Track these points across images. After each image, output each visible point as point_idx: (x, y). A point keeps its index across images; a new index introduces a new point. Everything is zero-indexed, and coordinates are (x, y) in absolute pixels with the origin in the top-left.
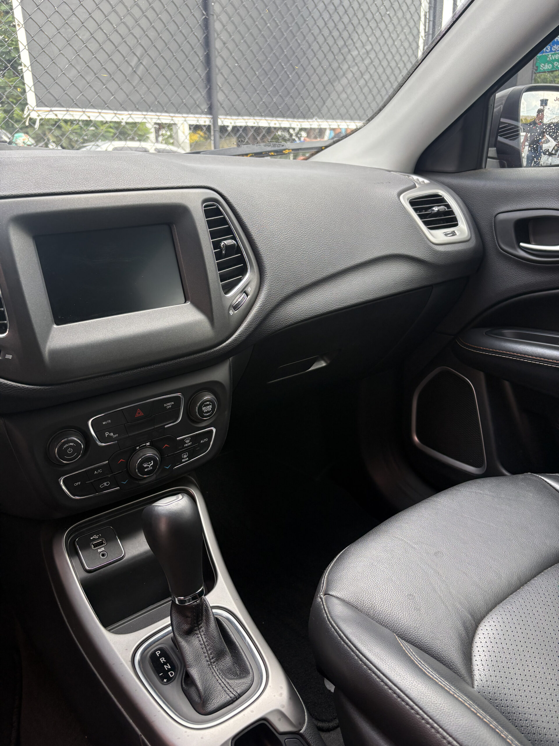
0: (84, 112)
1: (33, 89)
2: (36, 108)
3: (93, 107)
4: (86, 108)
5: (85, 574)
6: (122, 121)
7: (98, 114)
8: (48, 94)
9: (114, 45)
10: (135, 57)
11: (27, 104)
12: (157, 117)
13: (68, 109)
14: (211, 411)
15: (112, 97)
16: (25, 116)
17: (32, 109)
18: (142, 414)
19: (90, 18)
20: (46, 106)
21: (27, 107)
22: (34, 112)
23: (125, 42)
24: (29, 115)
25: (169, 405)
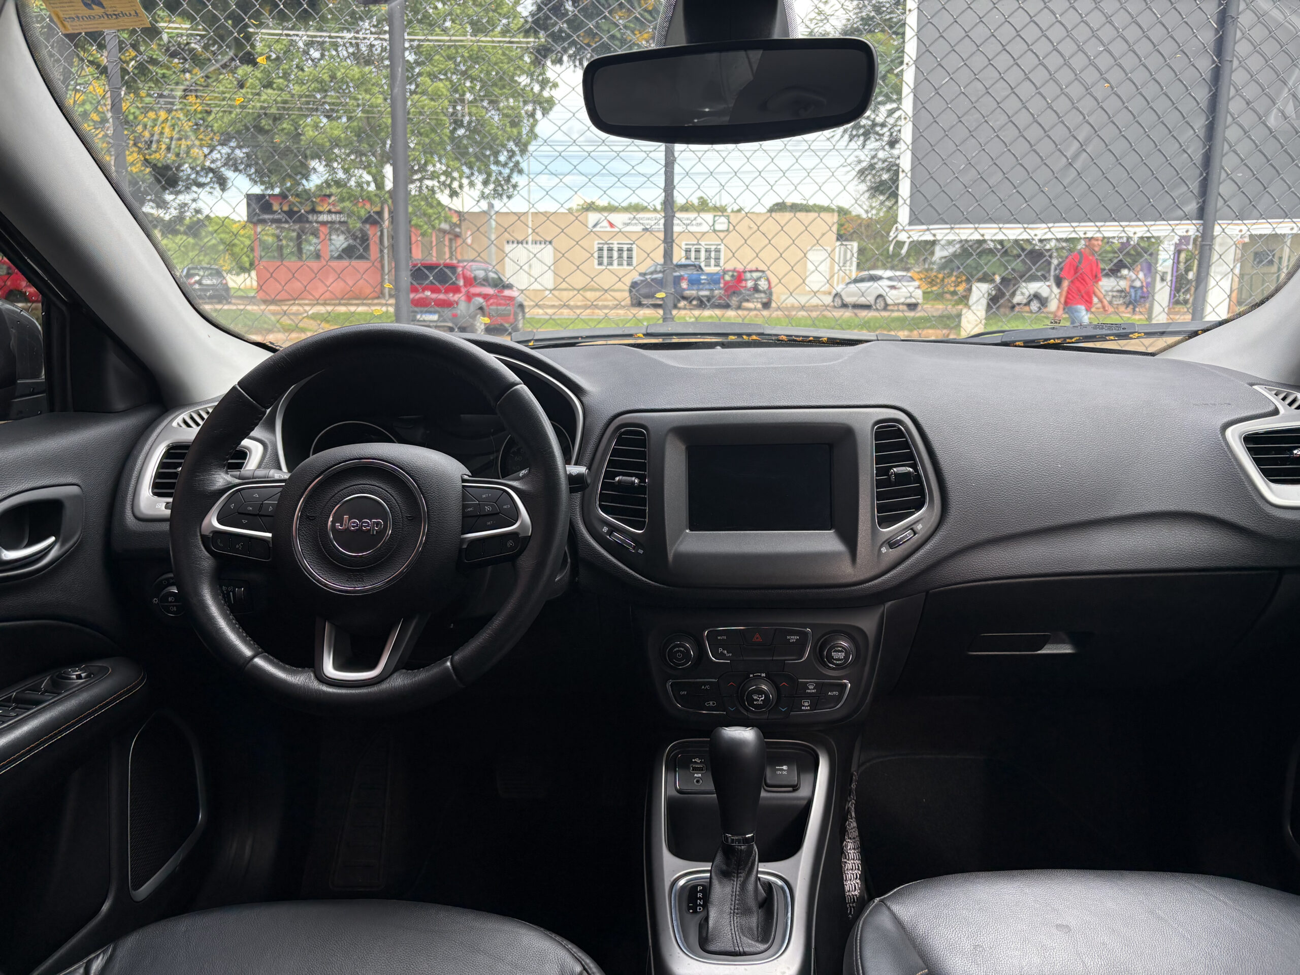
0: (976, 229)
1: (908, 202)
2: (907, 228)
3: (991, 220)
4: (979, 223)
5: (675, 793)
6: (1034, 238)
7: (998, 230)
8: (929, 207)
9: (1043, 128)
10: (1076, 141)
11: (896, 222)
12: (1097, 229)
13: (953, 226)
14: (842, 659)
15: (1025, 205)
16: (890, 239)
17: (901, 228)
18: (760, 640)
19: (1013, 94)
20: (923, 224)
21: (895, 226)
22: (904, 233)
23: (1063, 122)
24: (896, 237)
25: (793, 639)
